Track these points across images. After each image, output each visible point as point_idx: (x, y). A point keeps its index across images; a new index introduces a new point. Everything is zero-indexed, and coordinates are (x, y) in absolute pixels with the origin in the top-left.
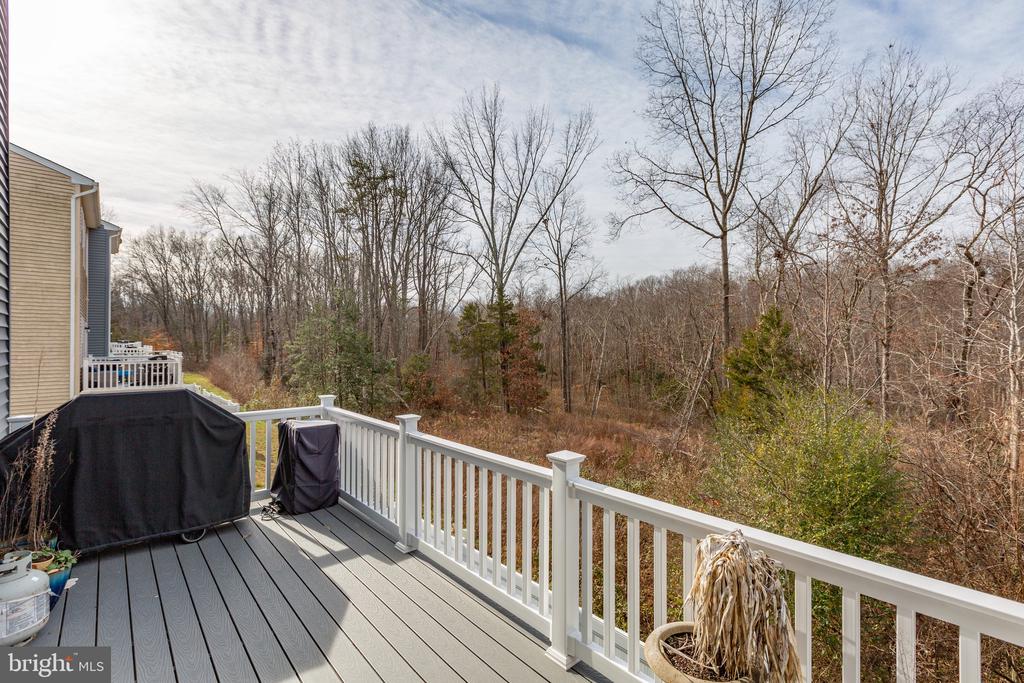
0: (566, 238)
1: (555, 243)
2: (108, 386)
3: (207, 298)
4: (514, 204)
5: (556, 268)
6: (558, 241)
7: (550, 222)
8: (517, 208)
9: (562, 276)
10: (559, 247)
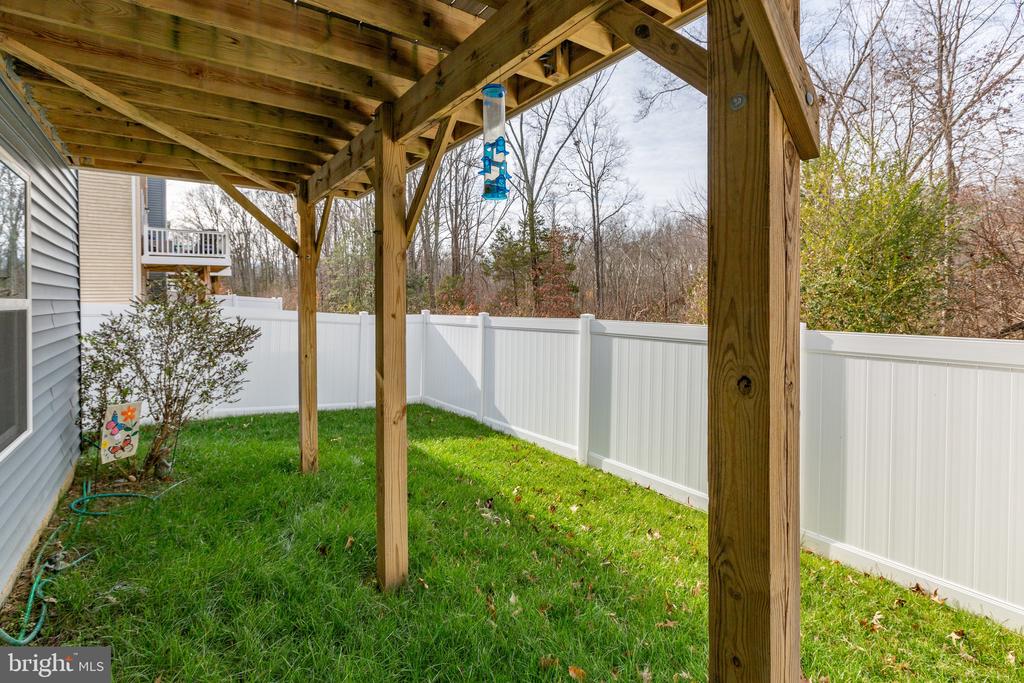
0: (598, 161)
1: (587, 164)
2: (160, 251)
3: (255, 251)
4: (544, 122)
5: (588, 189)
6: (591, 162)
7: (581, 144)
8: (547, 125)
9: (594, 198)
10: (592, 168)
